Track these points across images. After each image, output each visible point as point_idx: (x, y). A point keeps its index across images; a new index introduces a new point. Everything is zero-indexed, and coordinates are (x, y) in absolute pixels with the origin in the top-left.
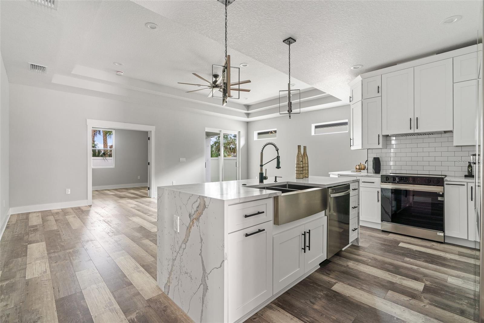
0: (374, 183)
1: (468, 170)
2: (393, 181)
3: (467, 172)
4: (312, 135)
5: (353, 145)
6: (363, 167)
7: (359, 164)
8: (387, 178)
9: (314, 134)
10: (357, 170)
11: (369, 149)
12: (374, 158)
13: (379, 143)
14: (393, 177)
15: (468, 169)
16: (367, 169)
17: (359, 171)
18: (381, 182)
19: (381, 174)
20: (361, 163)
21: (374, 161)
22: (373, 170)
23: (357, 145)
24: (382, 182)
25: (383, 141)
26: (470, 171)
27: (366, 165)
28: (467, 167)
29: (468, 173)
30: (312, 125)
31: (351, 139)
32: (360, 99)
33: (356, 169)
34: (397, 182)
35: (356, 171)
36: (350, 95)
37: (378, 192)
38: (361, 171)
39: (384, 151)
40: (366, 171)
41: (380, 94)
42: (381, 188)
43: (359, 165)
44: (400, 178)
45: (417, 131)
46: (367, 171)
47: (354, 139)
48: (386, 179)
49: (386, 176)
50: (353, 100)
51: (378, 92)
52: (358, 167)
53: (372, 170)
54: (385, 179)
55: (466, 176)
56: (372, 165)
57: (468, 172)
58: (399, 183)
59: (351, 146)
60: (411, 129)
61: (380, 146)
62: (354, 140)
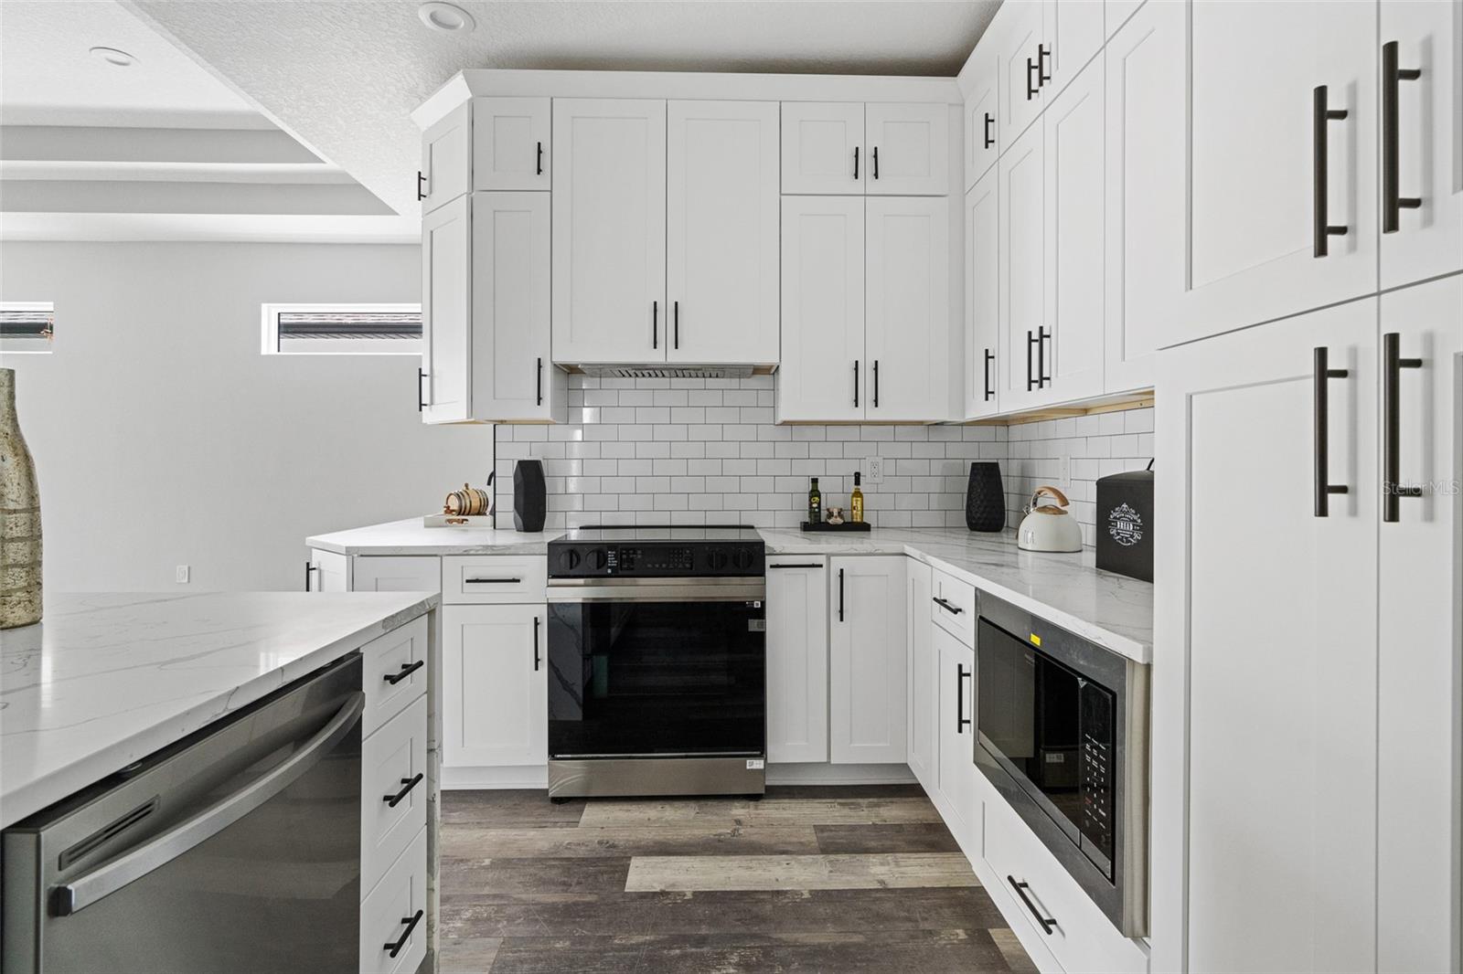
0: (518, 581)
1: (811, 507)
2: (598, 567)
3: (807, 512)
4: (264, 352)
5: (432, 403)
6: (476, 504)
7: (462, 489)
8: (575, 558)
9: (274, 351)
10: (450, 517)
11: (502, 422)
12: (520, 462)
13: (539, 399)
14: (596, 547)
15: (811, 504)
16: (493, 513)
17: (458, 521)
18: (548, 575)
19: (548, 536)
20: (467, 485)
21: (520, 478)
22: (515, 517)
23: (449, 404)
24: (554, 577)
25: (555, 390)
26: (817, 510)
27: (489, 491)
28: (807, 496)
29: (810, 517)
30: (264, 307)
31: (421, 375)
32: (465, 188)
33: (448, 510)
34: (609, 571)
35: (450, 521)
36: (419, 165)
37: (536, 624)
38: (467, 520)
39: (558, 432)
40: (488, 519)
41: (542, 182)
42: (550, 605)
43: (458, 496)
44: (622, 554)
45: (676, 358)
46: (492, 517)
47: (436, 373)
48: (566, 560)
49: (570, 547)
50: (431, 192)
51: (539, 171)
52: (454, 504)
53: (513, 514)
54: (564, 560)
55: (806, 527)
56: (513, 492)
57: (810, 513)
58: (620, 573)
59: (421, 405)
60: (655, 347)
61: (545, 412)
62: (436, 381)
